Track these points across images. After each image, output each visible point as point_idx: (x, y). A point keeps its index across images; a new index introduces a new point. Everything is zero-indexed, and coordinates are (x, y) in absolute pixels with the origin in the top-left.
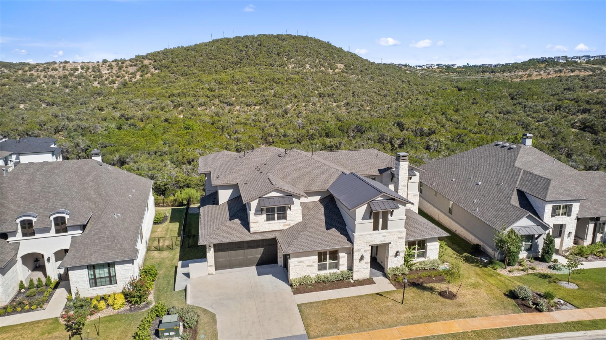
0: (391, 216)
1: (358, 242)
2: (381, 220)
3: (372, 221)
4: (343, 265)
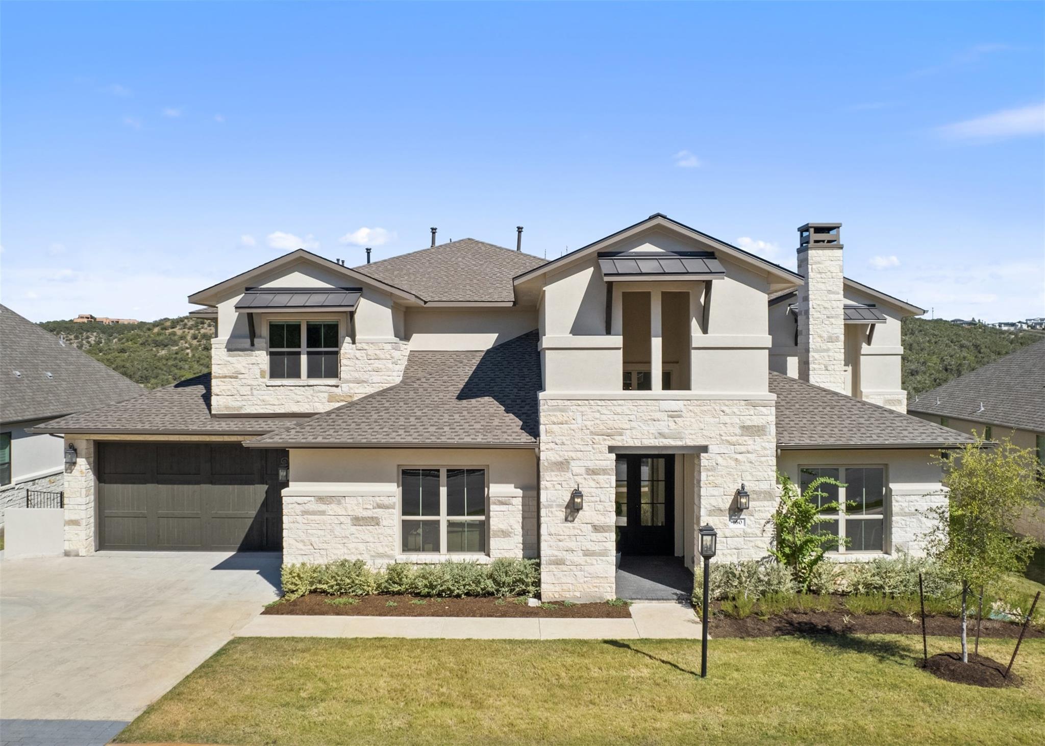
0: (705, 330)
1: (555, 428)
2: (657, 344)
3: (617, 340)
4: (505, 534)
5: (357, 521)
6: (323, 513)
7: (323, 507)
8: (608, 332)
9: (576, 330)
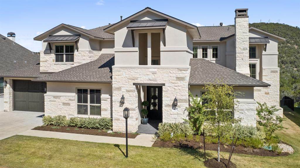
0: (165, 45)
1: (117, 77)
2: (149, 50)
3: (137, 49)
4: (106, 110)
5: (64, 104)
6: (55, 101)
7: (55, 99)
8: (134, 46)
9: (124, 46)
